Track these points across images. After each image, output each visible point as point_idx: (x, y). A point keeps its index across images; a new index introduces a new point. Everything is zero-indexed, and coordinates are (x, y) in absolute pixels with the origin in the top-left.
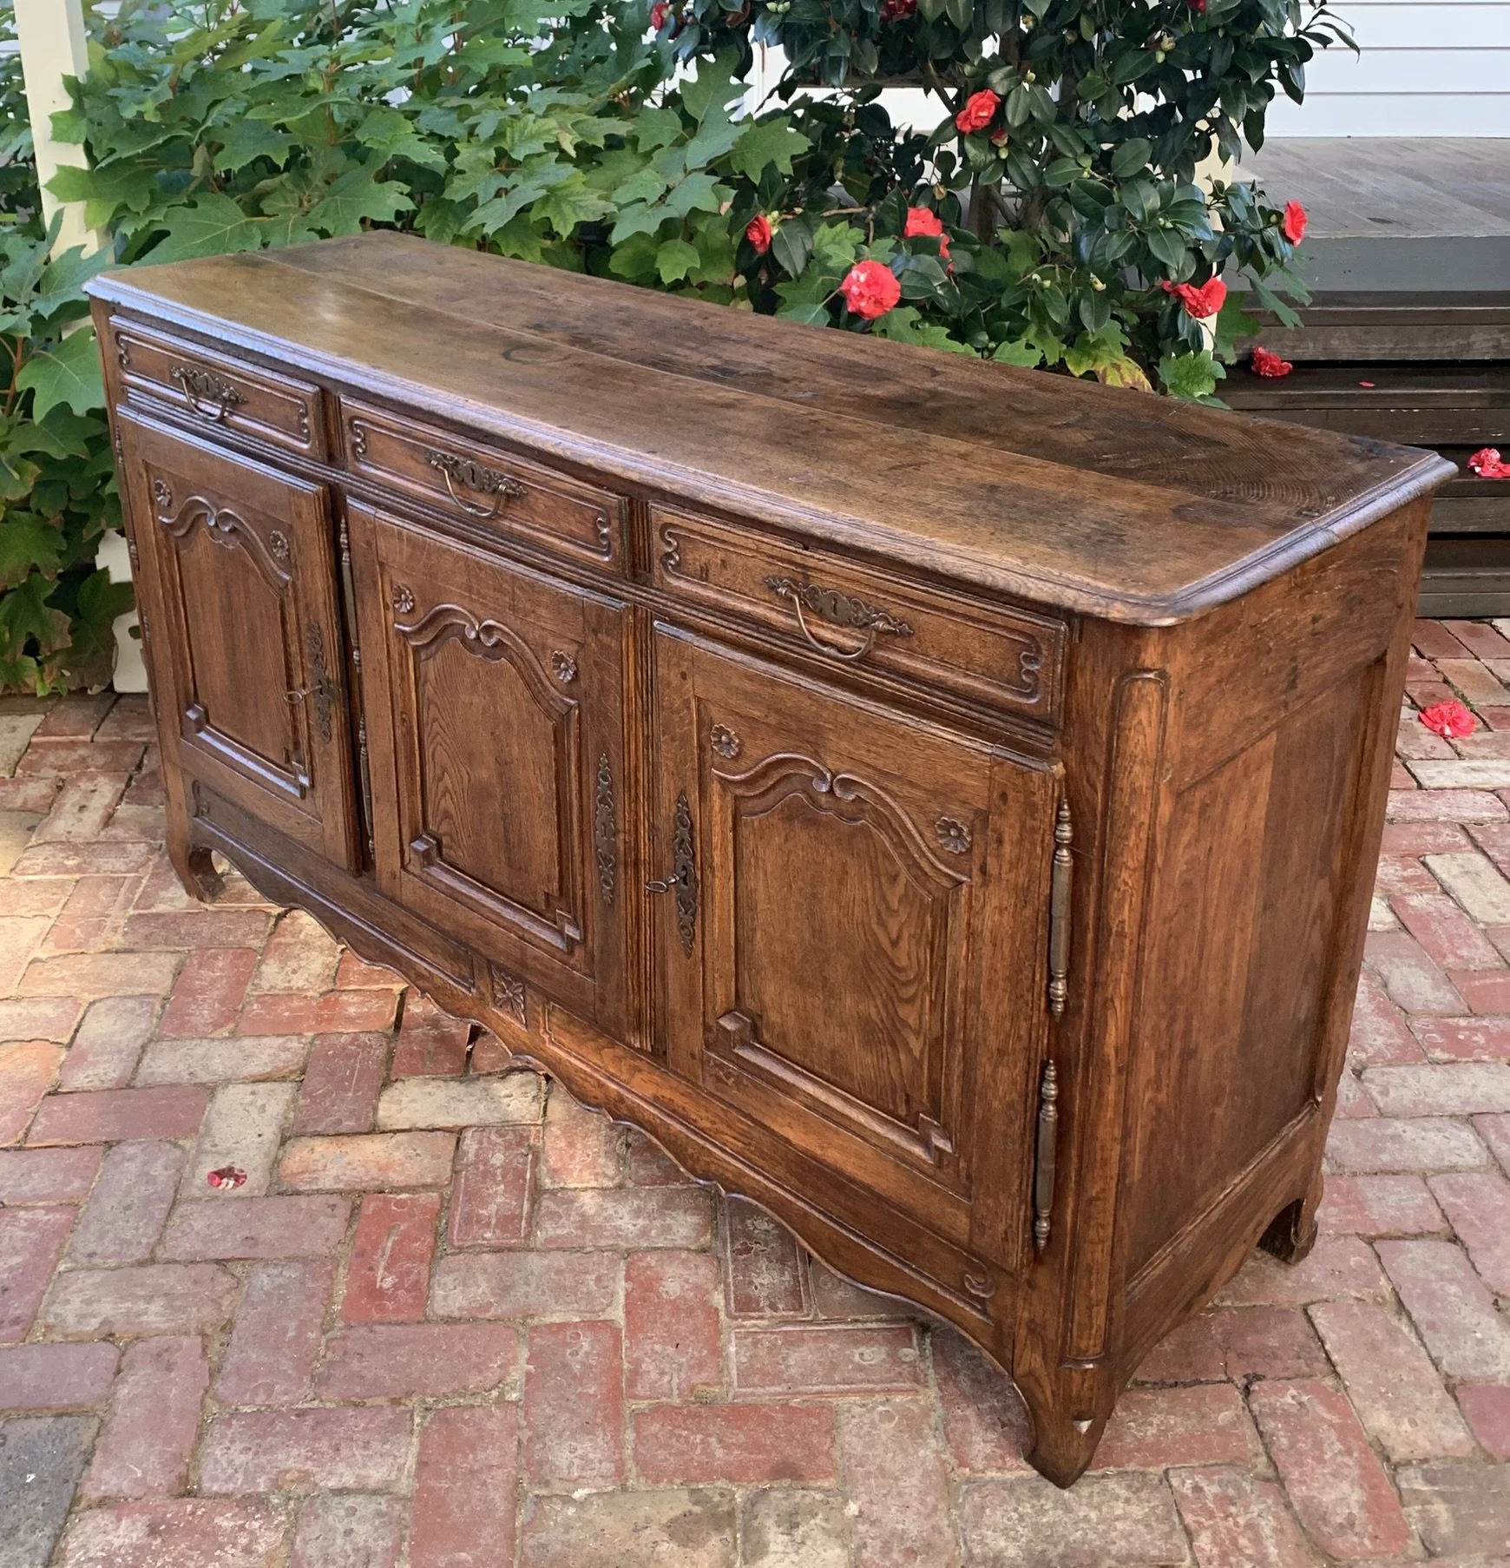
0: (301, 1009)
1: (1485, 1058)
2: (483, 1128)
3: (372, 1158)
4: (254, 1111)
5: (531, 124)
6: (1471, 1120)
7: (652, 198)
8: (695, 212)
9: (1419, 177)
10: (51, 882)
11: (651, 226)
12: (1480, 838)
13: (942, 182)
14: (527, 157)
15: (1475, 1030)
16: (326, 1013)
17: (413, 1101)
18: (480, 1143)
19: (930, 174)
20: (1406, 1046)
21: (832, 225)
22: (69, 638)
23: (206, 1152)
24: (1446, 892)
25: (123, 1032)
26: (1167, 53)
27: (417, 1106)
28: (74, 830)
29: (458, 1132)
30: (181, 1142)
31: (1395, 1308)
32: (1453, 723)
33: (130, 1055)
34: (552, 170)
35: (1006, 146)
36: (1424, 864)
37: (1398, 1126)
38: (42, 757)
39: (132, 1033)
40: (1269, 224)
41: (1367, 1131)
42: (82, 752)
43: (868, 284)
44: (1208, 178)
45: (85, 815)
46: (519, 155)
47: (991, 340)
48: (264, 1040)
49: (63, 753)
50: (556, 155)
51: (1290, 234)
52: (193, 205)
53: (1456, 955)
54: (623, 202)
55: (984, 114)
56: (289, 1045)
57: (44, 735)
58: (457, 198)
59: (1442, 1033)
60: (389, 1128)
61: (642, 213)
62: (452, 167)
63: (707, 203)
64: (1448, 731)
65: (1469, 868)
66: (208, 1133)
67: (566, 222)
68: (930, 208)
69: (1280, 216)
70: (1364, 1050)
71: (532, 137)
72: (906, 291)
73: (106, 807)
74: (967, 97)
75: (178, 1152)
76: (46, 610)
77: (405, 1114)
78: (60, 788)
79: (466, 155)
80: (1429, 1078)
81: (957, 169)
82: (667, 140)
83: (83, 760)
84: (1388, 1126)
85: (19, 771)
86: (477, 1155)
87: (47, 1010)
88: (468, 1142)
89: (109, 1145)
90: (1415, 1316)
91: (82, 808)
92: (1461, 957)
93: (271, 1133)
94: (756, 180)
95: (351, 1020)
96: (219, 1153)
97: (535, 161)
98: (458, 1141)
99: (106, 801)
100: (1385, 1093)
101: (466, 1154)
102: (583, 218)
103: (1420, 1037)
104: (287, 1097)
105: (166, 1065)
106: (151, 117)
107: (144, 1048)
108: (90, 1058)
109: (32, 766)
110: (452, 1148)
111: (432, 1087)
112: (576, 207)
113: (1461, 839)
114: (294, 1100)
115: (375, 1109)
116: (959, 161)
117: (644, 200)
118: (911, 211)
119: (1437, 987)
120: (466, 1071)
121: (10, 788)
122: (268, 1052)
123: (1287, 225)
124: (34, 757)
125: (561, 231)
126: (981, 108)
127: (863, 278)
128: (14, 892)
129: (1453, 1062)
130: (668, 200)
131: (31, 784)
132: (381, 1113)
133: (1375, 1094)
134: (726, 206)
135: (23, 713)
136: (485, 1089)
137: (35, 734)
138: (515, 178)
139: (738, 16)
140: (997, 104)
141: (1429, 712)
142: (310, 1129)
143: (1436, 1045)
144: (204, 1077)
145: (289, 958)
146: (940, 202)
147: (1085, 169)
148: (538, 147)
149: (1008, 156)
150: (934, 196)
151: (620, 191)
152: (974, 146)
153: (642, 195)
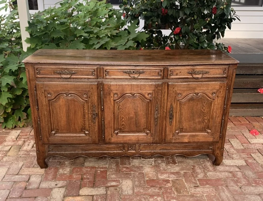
0: (66, 177)
1: (261, 185)
2: (97, 195)
3: (79, 200)
4: (59, 192)
5: (103, 31)
6: (259, 195)
8: (130, 47)
9: (249, 45)
10: (24, 157)
11: (123, 49)
12: (260, 151)
13: (171, 43)
14: (102, 37)
15: (260, 181)
16: (70, 177)
17: (85, 191)
18: (96, 197)
19: (169, 41)
20: (248, 183)
22: (26, 117)
23: (52, 199)
24: (254, 160)
25: (37, 180)
26: (209, 21)
27: (86, 192)
28: (27, 148)
29: (93, 196)
30: (47, 197)
32: (255, 133)
33: (38, 183)
34: (106, 39)
35: (182, 37)
36: (251, 155)
37: (247, 196)
38: (21, 137)
39: (38, 180)
40: (225, 49)
41: (242, 196)
42: (28, 136)
44: (215, 42)
45: (29, 146)
46: (101, 37)
48: (60, 181)
49: (25, 136)
50: (107, 37)
51: (229, 51)
52: (48, 45)
53: (256, 169)
54: (118, 45)
55: (178, 31)
56: (64, 182)
57: (21, 133)
58: (91, 44)
59: (254, 181)
60: (81, 195)
61: (122, 47)
63: (132, 45)
64: (254, 134)
65: (258, 156)
66: (52, 196)
67: (109, 47)
69: (227, 48)
70: (241, 184)
71: (103, 34)
73: (32, 145)
74: (176, 28)
75: (47, 199)
76: (22, 113)
77: (84, 193)
78: (25, 142)
80: (252, 188)
81: (173, 41)
82: (126, 35)
83: (28, 137)
84: (246, 196)
85: (18, 139)
86: (96, 199)
87: (24, 176)
88: (94, 197)
89: (35, 197)
91: (28, 145)
92: (257, 170)
93: (62, 196)
94: (140, 42)
95: (74, 178)
96: (54, 199)
97: (104, 38)
98: (93, 197)
99: (32, 144)
100: (245, 190)
101: (94, 199)
102: (112, 47)
103: (250, 182)
104: (64, 190)
105: (44, 185)
106: (42, 29)
107: (40, 182)
108: (32, 184)
109: (20, 138)
110: (92, 198)
111: (88, 189)
112: (110, 45)
113: (257, 151)
114: (66, 191)
115: (79, 192)
116: (174, 39)
117: (122, 45)
118: (166, 47)
119: (253, 174)
120: (93, 186)
121: (16, 142)
122: (61, 183)
123: (228, 50)
124: (20, 137)
126: (178, 30)
128: (18, 158)
129: (256, 186)
130: (126, 45)
131: (20, 141)
132: (80, 193)
133: (243, 191)
134: (135, 46)
135: (18, 130)
136: (97, 189)
137: (20, 133)
138: (100, 40)
139: (137, 15)
140: (180, 29)
141: (251, 131)
142: (68, 195)
143: (253, 183)
144: (51, 187)
145: (64, 169)
146: (170, 46)
147: (195, 40)
148: (104, 35)
149: (182, 38)
150: (169, 45)
151: (118, 43)
152: (176, 37)
153: (121, 44)
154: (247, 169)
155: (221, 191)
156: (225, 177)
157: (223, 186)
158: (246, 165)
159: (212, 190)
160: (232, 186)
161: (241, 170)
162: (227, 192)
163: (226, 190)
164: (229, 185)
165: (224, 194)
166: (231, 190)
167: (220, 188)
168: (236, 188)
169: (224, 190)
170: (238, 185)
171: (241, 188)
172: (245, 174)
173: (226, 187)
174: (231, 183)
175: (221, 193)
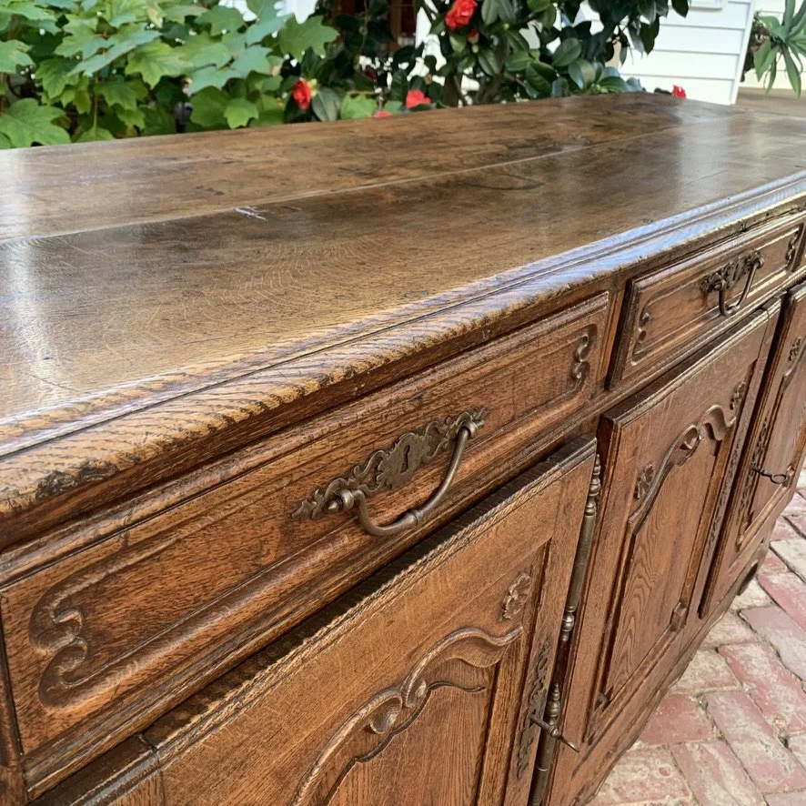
5: (125, 1)
7: (221, 64)
8: (254, 75)
11: (220, 82)
13: (428, 74)
14: (122, 25)
21: (353, 97)
24: (791, 570)
34: (142, 35)
35: (477, 42)
46: (116, 24)
50: (146, 25)
54: (198, 64)
55: (465, 14)
58: (66, 54)
61: (211, 74)
62: (63, 32)
63: (262, 67)
67: (153, 76)
68: (422, 90)
74: (453, 2)
79: (74, 23)
82: (233, 28)
97: (128, 28)
102: (167, 72)
112: (161, 65)
117: (214, 65)
118: (409, 92)
125: (150, 83)
126: (464, 9)
130: (232, 66)
134: (277, 70)
138: (112, 40)
140: (474, 7)
146: (428, 87)
147: (534, 59)
148: (131, 18)
149: (480, 51)
150: (424, 83)
151: (196, 57)
152: (456, 39)
153: (212, 61)
154: (780, 628)
155: (705, 775)
156: (701, 681)
157: (706, 741)
158: (769, 600)
159: (663, 772)
160: (747, 737)
161: (756, 632)
162: (733, 778)
163: (724, 766)
164: (730, 731)
165: (722, 794)
166: (748, 765)
167: (697, 756)
168: (766, 746)
169: (717, 763)
170: (768, 729)
171: (786, 743)
172: (781, 655)
173: (720, 744)
174: (738, 717)
175: (705, 790)
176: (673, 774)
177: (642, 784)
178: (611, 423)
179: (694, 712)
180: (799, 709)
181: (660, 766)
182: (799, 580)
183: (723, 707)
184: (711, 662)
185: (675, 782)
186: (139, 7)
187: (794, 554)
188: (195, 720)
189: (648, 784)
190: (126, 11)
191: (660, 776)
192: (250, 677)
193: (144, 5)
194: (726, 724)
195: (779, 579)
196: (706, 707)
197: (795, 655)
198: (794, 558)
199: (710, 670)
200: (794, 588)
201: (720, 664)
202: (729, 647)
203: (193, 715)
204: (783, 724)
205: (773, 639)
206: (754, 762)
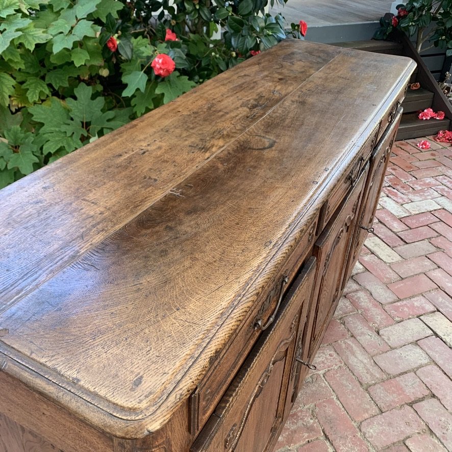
1: (410, 317)
5: (6, 1)
7: (66, 32)
8: (86, 37)
11: (69, 45)
14: (7, 16)
15: (403, 306)
20: (387, 318)
21: (136, 38)
24: (373, 253)
31: (429, 432)
34: (21, 21)
35: (198, 4)
37: (398, 352)
40: (294, 29)
41: (390, 357)
43: (163, 63)
47: (200, 78)
50: (20, 15)
53: (386, 277)
54: (53, 34)
59: (395, 310)
61: (63, 39)
63: (90, 34)
65: (375, 243)
67: (31, 44)
69: (298, 26)
72: (177, 65)
80: (399, 329)
82: (65, 6)
84: (395, 353)
90: (437, 435)
92: (388, 278)
94: (104, 21)
97: (11, 18)
100: (389, 339)
103: (389, 313)
112: (33, 37)
117: (61, 33)
119: (386, 292)
125: (30, 48)
127: (160, 61)
129: (402, 321)
130: (73, 32)
133: (386, 341)
134: (98, 34)
138: (4, 26)
143: (395, 315)
146: (173, 26)
147: (229, 12)
148: (11, 11)
149: (200, 8)
150: (171, 24)
151: (51, 29)
153: (60, 30)
154: (370, 282)
155: (348, 353)
156: (341, 312)
157: (346, 338)
158: (365, 269)
159: (331, 355)
160: (362, 333)
161: (361, 285)
162: (359, 352)
163: (355, 348)
164: (355, 333)
165: (355, 360)
166: (364, 346)
167: (344, 346)
168: (371, 336)
169: (352, 347)
170: (370, 328)
171: (378, 333)
172: (373, 294)
173: (353, 338)
174: (358, 326)
175: (348, 360)
176: (335, 355)
177: (323, 362)
178: (318, 247)
179: (340, 326)
180: (382, 317)
181: (329, 353)
182: (376, 257)
183: (351, 322)
184: (344, 303)
185: (336, 359)
186: (15, 4)
187: (373, 245)
188: (228, 405)
189: (325, 362)
190: (7, 7)
191: (330, 357)
192: (237, 386)
193: (17, 3)
194: (353, 330)
195: (367, 258)
196: (344, 324)
197: (378, 293)
198: (373, 247)
199: (344, 306)
200: (374, 261)
201: (347, 303)
202: (350, 294)
203: (227, 404)
204: (376, 325)
205: (368, 287)
206: (367, 344)
